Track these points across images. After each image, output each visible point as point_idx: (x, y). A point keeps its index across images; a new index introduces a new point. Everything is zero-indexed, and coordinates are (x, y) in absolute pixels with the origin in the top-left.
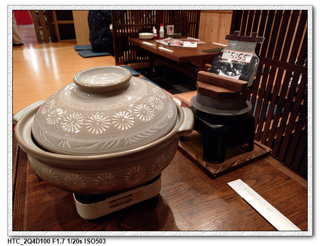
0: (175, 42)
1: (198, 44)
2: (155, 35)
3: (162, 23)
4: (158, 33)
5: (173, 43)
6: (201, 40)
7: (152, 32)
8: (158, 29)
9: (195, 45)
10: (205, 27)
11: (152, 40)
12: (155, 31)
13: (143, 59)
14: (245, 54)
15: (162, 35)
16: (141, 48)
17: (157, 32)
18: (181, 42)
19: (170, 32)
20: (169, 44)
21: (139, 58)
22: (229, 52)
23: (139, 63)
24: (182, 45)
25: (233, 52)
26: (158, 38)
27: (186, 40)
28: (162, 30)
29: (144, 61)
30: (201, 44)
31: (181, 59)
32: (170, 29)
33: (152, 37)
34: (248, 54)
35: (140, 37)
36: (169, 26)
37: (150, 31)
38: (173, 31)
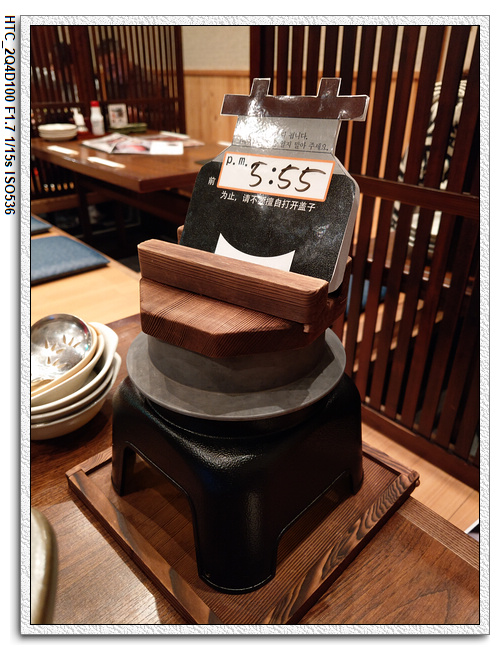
0: (130, 145)
1: (185, 148)
2: (82, 129)
3: (96, 99)
4: (88, 123)
5: (125, 147)
6: (193, 138)
7: (73, 123)
8: (87, 114)
9: (177, 150)
10: (200, 110)
11: (75, 140)
12: (79, 118)
13: (59, 187)
14: (302, 165)
15: (98, 129)
16: (52, 165)
17: (85, 121)
18: (145, 143)
19: (117, 120)
20: (115, 148)
21: (49, 187)
22: (242, 160)
23: (52, 200)
24: (147, 149)
25: (256, 159)
26: (90, 134)
27: (158, 139)
28: (96, 115)
29: (63, 193)
30: (193, 147)
31: (144, 184)
32: (116, 114)
33: (73, 134)
34: (312, 165)
35: (43, 136)
36: (112, 108)
37: (68, 119)
38: (125, 119)
